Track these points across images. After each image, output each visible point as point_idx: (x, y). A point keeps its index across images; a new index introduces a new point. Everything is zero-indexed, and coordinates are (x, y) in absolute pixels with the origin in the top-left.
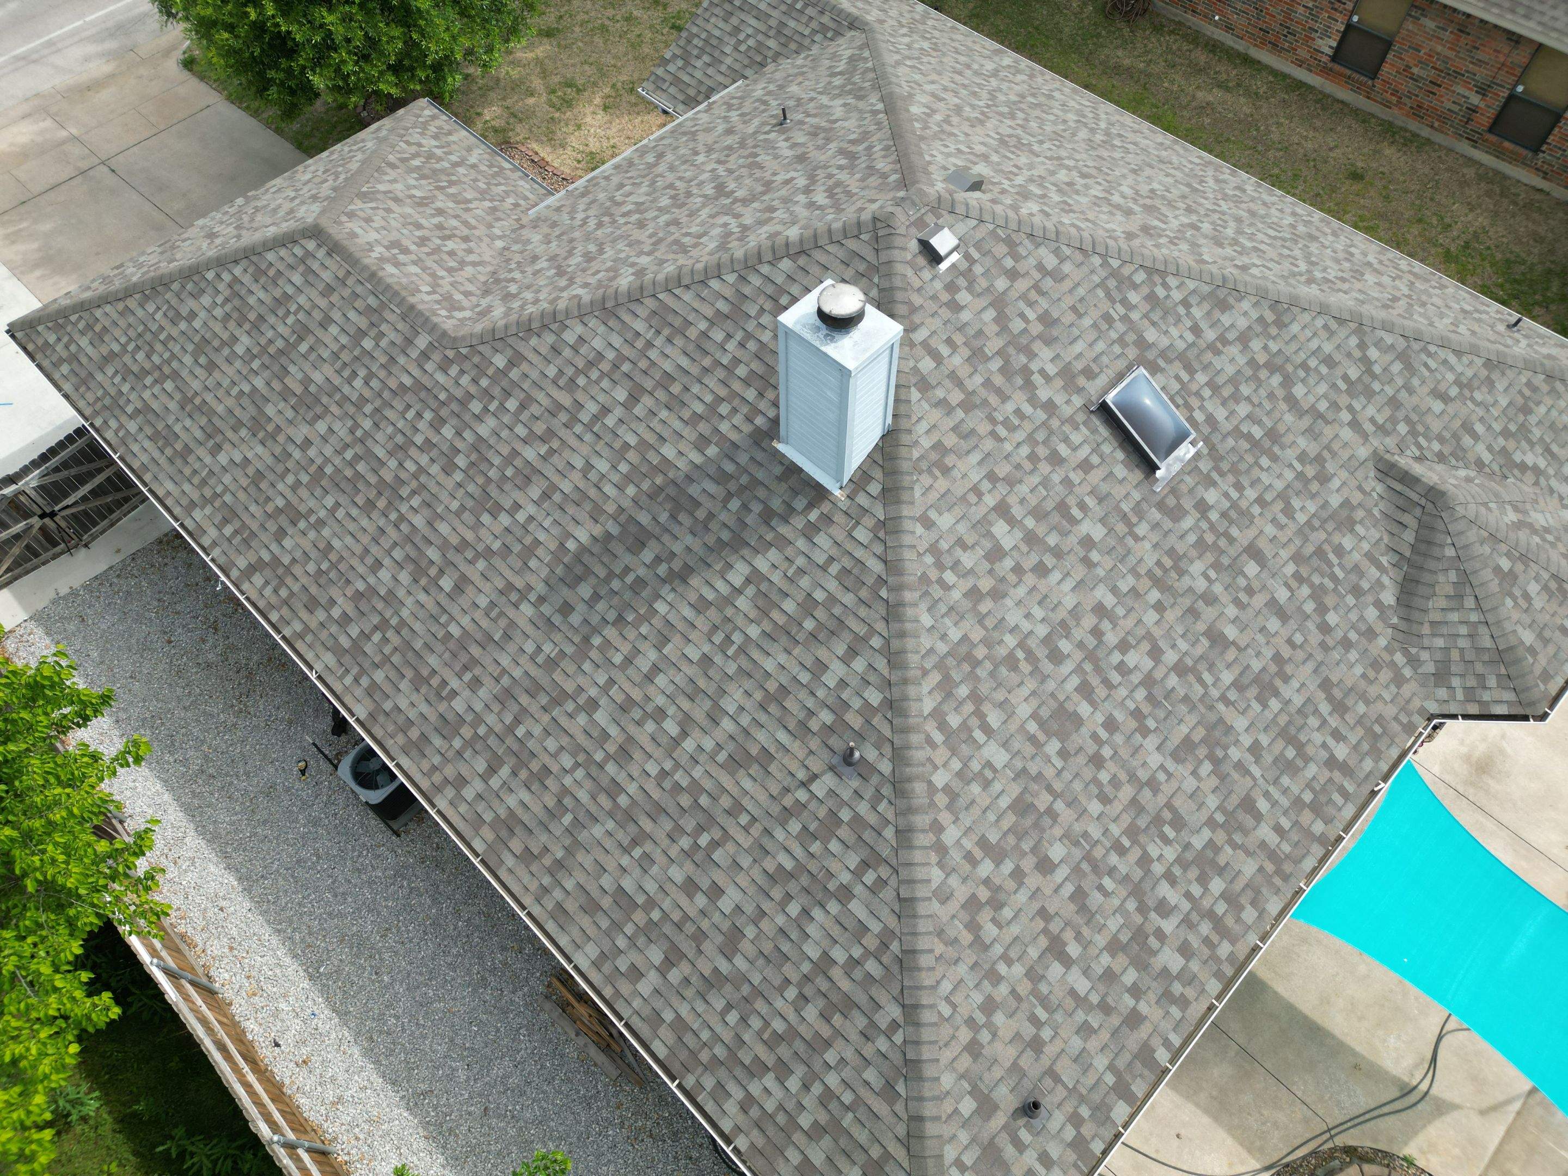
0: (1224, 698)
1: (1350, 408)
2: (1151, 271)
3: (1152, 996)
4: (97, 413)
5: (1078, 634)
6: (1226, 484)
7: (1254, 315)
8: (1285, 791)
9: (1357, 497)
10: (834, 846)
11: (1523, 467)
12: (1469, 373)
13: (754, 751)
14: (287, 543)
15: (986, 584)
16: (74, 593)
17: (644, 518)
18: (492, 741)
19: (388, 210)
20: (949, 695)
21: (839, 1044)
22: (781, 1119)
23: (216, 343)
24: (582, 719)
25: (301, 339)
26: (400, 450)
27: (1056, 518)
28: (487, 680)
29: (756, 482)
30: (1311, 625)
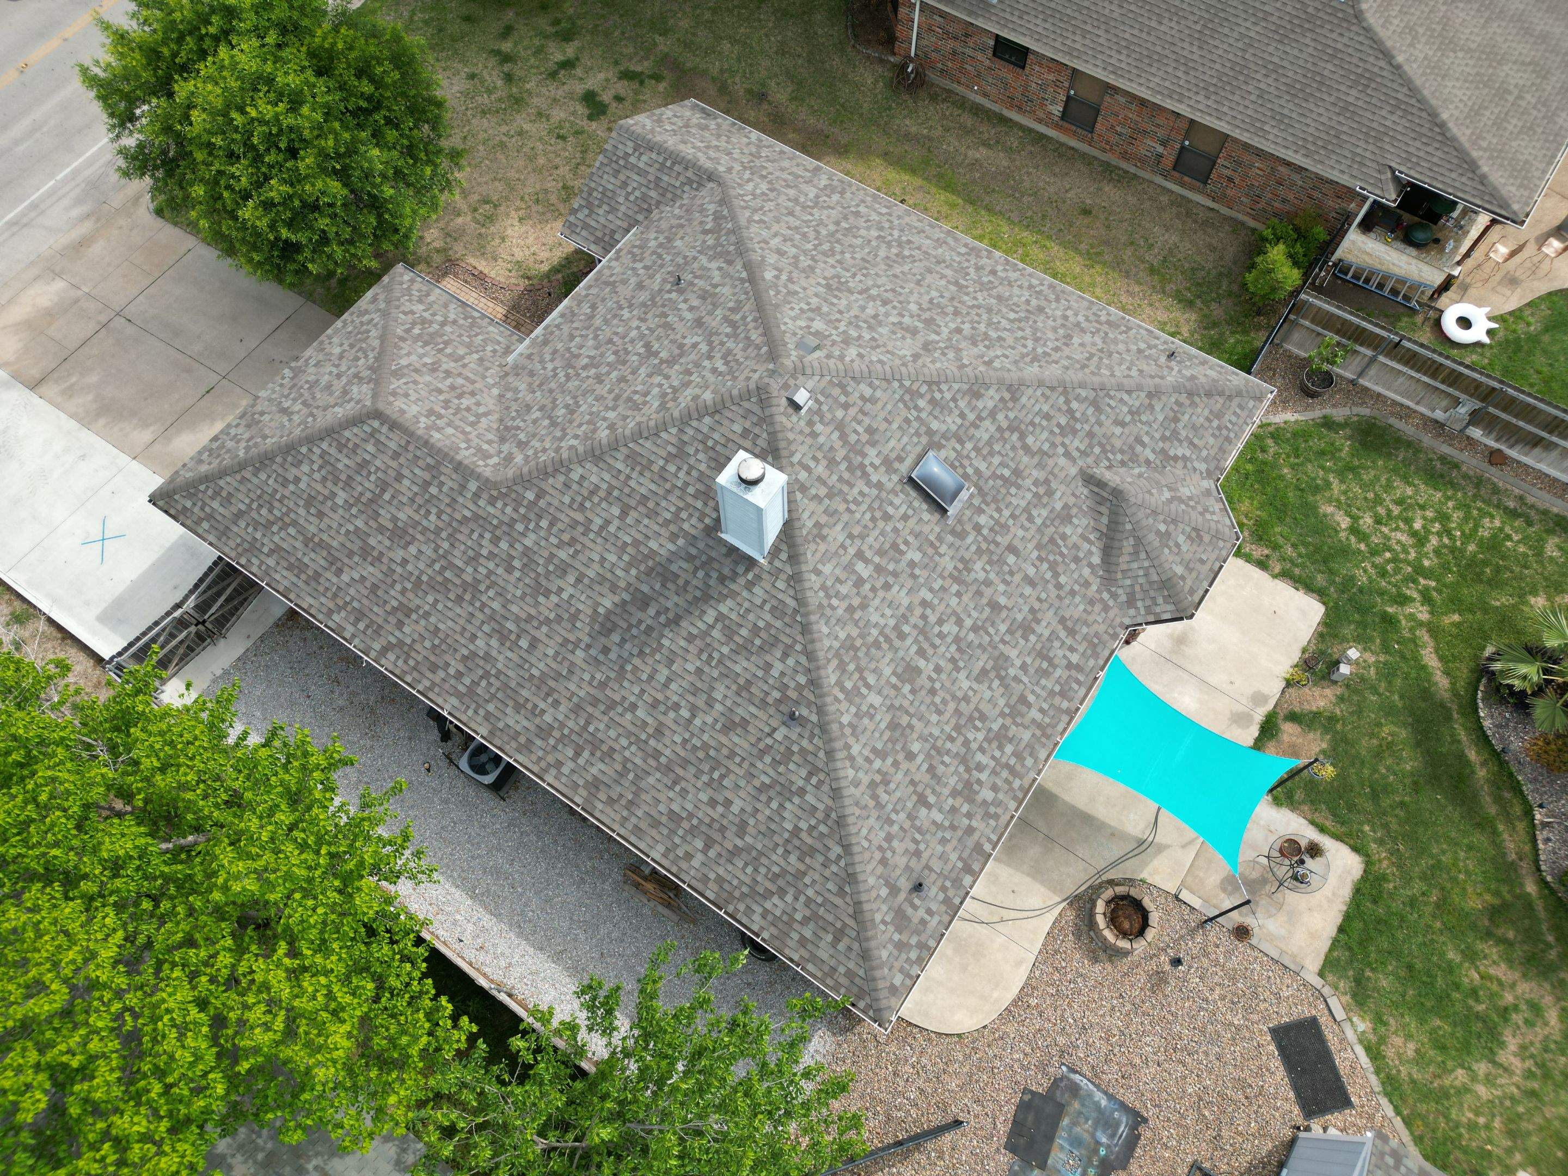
0: (1003, 641)
1: (1063, 444)
2: (930, 384)
3: (979, 817)
4: (240, 555)
5: (913, 620)
6: (990, 510)
7: (997, 397)
8: (1043, 688)
9: (1072, 501)
10: (792, 766)
11: (1176, 458)
12: (1137, 404)
13: (737, 720)
14: (407, 629)
15: (856, 602)
16: (226, 673)
17: (645, 588)
18: (574, 737)
19: (415, 382)
20: (844, 671)
21: (811, 872)
22: (785, 918)
23: (320, 498)
24: (629, 716)
25: (383, 491)
26: (474, 560)
27: (892, 553)
28: (563, 700)
29: (711, 559)
30: (1050, 586)
